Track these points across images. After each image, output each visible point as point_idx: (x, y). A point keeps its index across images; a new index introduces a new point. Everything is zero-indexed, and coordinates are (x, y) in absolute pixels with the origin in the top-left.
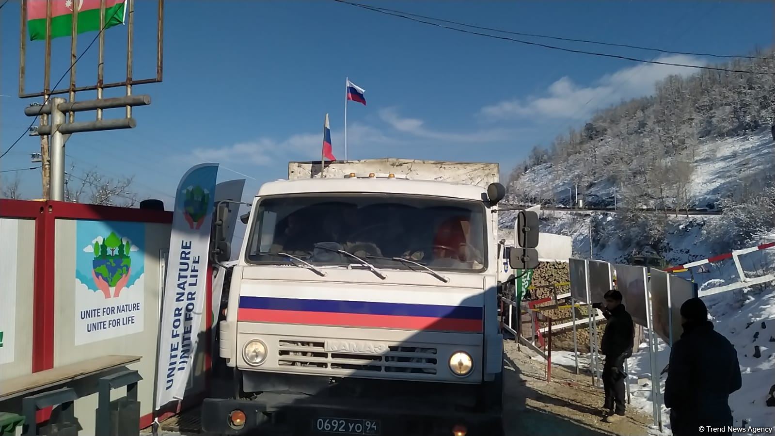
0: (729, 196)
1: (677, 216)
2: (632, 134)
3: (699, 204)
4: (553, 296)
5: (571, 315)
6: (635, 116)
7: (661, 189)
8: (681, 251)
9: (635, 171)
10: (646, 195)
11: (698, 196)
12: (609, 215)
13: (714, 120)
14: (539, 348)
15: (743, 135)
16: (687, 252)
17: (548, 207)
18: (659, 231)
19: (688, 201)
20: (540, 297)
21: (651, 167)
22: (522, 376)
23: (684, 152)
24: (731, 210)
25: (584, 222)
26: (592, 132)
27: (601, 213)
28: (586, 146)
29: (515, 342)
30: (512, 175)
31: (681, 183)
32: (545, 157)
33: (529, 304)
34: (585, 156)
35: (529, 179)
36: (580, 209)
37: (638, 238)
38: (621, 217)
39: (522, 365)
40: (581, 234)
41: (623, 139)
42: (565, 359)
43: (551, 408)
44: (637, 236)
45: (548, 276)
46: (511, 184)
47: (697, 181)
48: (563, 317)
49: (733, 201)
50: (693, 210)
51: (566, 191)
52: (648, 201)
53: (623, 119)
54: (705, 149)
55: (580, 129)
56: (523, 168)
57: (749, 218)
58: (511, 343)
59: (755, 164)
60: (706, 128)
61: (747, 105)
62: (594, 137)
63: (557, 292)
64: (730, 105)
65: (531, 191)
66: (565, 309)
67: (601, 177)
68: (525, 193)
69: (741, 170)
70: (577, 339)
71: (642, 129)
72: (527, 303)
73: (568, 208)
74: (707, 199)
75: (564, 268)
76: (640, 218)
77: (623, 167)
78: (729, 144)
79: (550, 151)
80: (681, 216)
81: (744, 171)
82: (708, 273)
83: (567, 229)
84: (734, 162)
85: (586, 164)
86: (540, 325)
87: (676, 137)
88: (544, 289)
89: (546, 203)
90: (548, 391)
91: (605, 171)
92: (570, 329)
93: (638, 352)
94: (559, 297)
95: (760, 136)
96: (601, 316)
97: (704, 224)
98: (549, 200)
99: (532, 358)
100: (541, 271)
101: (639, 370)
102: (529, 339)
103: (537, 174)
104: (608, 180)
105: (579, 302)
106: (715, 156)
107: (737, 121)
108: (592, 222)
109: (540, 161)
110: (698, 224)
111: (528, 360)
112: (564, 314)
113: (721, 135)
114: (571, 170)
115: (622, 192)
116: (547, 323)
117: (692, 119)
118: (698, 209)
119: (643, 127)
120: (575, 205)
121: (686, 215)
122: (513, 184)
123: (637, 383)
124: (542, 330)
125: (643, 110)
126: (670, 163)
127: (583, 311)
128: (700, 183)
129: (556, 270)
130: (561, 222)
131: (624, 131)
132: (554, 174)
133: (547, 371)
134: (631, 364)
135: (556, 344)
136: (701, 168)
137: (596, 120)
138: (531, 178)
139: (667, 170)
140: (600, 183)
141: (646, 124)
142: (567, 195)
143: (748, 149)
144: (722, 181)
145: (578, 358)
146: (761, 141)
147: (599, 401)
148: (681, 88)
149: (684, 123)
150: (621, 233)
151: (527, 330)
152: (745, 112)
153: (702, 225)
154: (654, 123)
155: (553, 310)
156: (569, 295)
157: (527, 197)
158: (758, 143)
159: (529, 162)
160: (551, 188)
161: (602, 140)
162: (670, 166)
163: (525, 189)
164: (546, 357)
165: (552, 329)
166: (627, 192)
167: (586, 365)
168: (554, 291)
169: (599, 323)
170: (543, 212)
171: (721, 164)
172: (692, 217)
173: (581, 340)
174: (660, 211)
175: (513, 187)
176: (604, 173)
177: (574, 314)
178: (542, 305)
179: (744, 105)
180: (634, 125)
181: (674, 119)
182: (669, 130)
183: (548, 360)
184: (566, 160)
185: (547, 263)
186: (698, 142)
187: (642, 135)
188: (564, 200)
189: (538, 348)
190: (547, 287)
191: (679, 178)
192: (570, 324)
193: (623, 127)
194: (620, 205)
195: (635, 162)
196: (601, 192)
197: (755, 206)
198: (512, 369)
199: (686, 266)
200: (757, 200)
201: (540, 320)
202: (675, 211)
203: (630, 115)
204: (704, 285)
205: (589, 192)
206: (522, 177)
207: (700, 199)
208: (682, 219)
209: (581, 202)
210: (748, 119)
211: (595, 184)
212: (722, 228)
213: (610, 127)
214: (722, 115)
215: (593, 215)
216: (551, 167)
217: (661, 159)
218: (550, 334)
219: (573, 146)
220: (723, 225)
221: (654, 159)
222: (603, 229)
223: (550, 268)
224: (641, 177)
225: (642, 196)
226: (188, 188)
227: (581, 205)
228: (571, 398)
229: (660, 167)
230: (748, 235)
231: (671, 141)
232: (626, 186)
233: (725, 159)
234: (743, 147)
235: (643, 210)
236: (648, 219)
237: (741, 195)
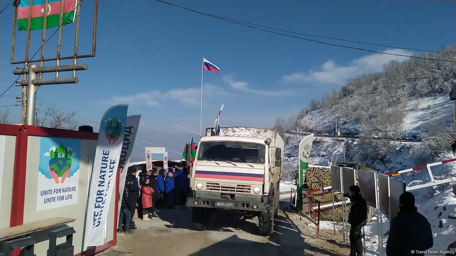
0: (425, 132)
1: (395, 143)
2: (369, 94)
3: (408, 135)
4: (322, 188)
5: (331, 199)
6: (371, 83)
7: (386, 126)
8: (397, 163)
9: (370, 116)
10: (377, 129)
11: (407, 131)
12: (355, 141)
13: (417, 87)
14: (313, 219)
15: (434, 96)
16: (401, 164)
17: (320, 135)
18: (384, 151)
19: (401, 133)
20: (314, 188)
21: (380, 113)
22: (302, 236)
23: (400, 105)
24: (427, 140)
25: (341, 145)
26: (345, 92)
27: (351, 140)
28: (342, 100)
29: (299, 215)
30: (299, 116)
31: (398, 123)
32: (319, 106)
33: (307, 192)
34: (342, 106)
35: (309, 119)
36: (339, 137)
37: (372, 155)
38: (362, 142)
39: (302, 229)
40: (339, 151)
41: (364, 97)
42: (328, 225)
43: (319, 255)
44: (371, 154)
45: (319, 176)
46: (298, 121)
47: (407, 122)
48: (327, 200)
49: (428, 134)
50: (404, 139)
51: (330, 126)
52: (378, 133)
53: (364, 85)
54: (412, 104)
55: (339, 90)
56: (305, 112)
57: (437, 144)
58: (296, 216)
59: (442, 113)
60: (412, 91)
61: (437, 79)
62: (347, 94)
63: (324, 186)
64: (426, 78)
65: (310, 125)
66: (328, 196)
67: (351, 118)
68: (306, 126)
69: (433, 116)
70: (335, 214)
71: (375, 91)
73: (331, 136)
74: (413, 133)
75: (328, 172)
76: (373, 143)
77: (364, 113)
78: (426, 101)
79: (321, 103)
80: (397, 143)
81: (434, 117)
82: (413, 176)
83: (330, 148)
84: (429, 112)
85: (342, 110)
86: (314, 205)
87: (395, 96)
88: (316, 184)
89: (318, 133)
90: (317, 245)
91: (353, 115)
92: (331, 208)
93: (371, 222)
94: (325, 189)
95: (444, 97)
97: (411, 147)
98: (320, 131)
99: (308, 224)
100: (314, 173)
101: (371, 233)
102: (307, 213)
103: (314, 115)
104: (355, 120)
105: (336, 192)
106: (417, 107)
107: (431, 88)
108: (345, 144)
109: (315, 108)
110: (408, 148)
111: (306, 226)
112: (327, 199)
113: (422, 96)
114: (333, 114)
115: (363, 127)
116: (318, 204)
117: (405, 86)
118: (407, 138)
119: (376, 90)
120: (336, 134)
121: (400, 142)
122: (300, 121)
123: (370, 241)
124: (314, 208)
125: (376, 80)
126: (391, 111)
127: (339, 197)
128: (408, 124)
129: (323, 173)
130: (327, 144)
131: (365, 92)
132: (323, 116)
133: (317, 232)
134: (366, 229)
135: (323, 216)
136: (409, 115)
137: (348, 85)
139: (390, 115)
140: (350, 122)
141: (378, 88)
142: (331, 128)
143: (437, 104)
144: (421, 123)
145: (335, 225)
146: (444, 100)
147: (347, 251)
148: (398, 67)
149: (400, 88)
150: (362, 151)
151: (306, 208)
152: (435, 83)
153: (410, 148)
154: (382, 88)
155: (321, 196)
156: (330, 187)
157: (307, 129)
158: (443, 101)
159: (309, 109)
160: (322, 124)
161: (352, 97)
162: (391, 113)
163: (306, 124)
164: (317, 224)
165: (320, 207)
166: (366, 128)
167: (340, 230)
168: (322, 185)
169: (348, 204)
170: (317, 138)
171: (421, 113)
172: (404, 143)
173: (337, 214)
174: (385, 139)
175: (299, 123)
176: (353, 116)
177: (333, 199)
178: (315, 193)
179: (435, 79)
180: (370, 89)
181: (393, 86)
182: (391, 92)
183: (318, 226)
184: (331, 108)
185: (318, 168)
186: (407, 99)
187: (375, 94)
188: (329, 131)
189: (311, 219)
190: (318, 182)
191: (396, 120)
192: (331, 205)
193: (364, 90)
194: (362, 135)
195: (370, 110)
196: (350, 127)
197: (440, 138)
198: (296, 231)
199: (400, 172)
200: (442, 134)
201: (313, 202)
202: (394, 139)
203: (368, 83)
204: (410, 183)
205: (343, 127)
206: (304, 117)
207: (408, 133)
208: (398, 144)
209: (339, 132)
210: (437, 87)
211: (347, 122)
212: (421, 150)
213: (356, 89)
214: (422, 84)
215: (346, 140)
216: (322, 112)
217: (386, 109)
218: (319, 210)
219: (335, 100)
220: (422, 148)
221: (382, 108)
222: (352, 149)
223: (320, 171)
224: (374, 119)
225: (375, 130)
226: (108, 119)
227: (339, 134)
228: (330, 249)
229: (385, 113)
230: (436, 154)
231: (392, 99)
232: (366, 124)
233: (423, 109)
234: (434, 103)
235: (375, 138)
236: (378, 143)
237: (433, 131)
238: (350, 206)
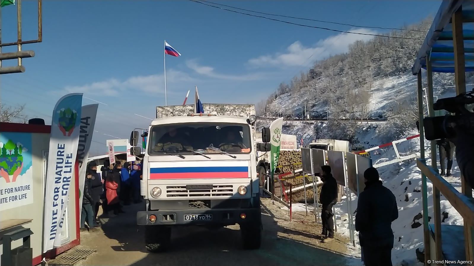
0: (390, 111)
1: (362, 123)
2: (336, 75)
3: (374, 115)
4: (293, 171)
5: (303, 182)
6: (338, 65)
7: (353, 107)
8: (365, 142)
9: (338, 97)
10: (344, 111)
11: (373, 111)
12: (324, 123)
13: (382, 67)
14: (285, 202)
15: (398, 75)
16: (368, 144)
17: (289, 119)
18: (352, 132)
19: (368, 114)
20: (285, 172)
21: (347, 95)
22: (276, 220)
23: (365, 86)
24: (392, 119)
25: (310, 128)
26: (313, 74)
27: (320, 122)
28: (310, 83)
29: (271, 200)
30: (268, 101)
31: (364, 104)
32: (287, 89)
33: (279, 176)
34: (310, 88)
35: (278, 103)
36: (308, 120)
37: (341, 136)
38: (331, 124)
39: (275, 212)
40: (309, 134)
41: (331, 79)
42: (300, 207)
43: (292, 236)
44: (340, 135)
45: (290, 159)
46: (267, 106)
47: (373, 102)
48: (299, 183)
49: (393, 113)
50: (370, 119)
51: (300, 109)
52: (346, 115)
53: (331, 67)
54: (377, 84)
55: (306, 72)
56: (274, 96)
57: (402, 123)
58: (268, 200)
59: (405, 91)
60: (377, 71)
61: (400, 58)
62: (315, 77)
63: (295, 168)
64: (391, 58)
65: (279, 110)
66: (300, 179)
67: (319, 101)
68: (275, 111)
69: (397, 95)
70: (307, 196)
71: (341, 72)
72: (278, 175)
73: (301, 120)
74: (378, 112)
75: (299, 154)
76: (341, 124)
77: (332, 95)
78: (390, 80)
79: (290, 86)
80: (364, 123)
81: (399, 96)
82: (380, 154)
83: (300, 132)
84: (394, 91)
85: (311, 93)
86: (286, 189)
87: (361, 77)
88: (287, 167)
89: (288, 117)
90: (290, 227)
91: (322, 97)
92: (302, 190)
93: (341, 201)
94: (296, 171)
95: (408, 76)
96: (320, 181)
97: (377, 127)
98: (290, 115)
99: (281, 208)
100: (285, 156)
101: (342, 212)
102: (279, 197)
103: (283, 100)
104: (324, 102)
105: (307, 174)
106: (382, 87)
107: (395, 67)
108: (315, 127)
109: (284, 92)
110: (374, 127)
111: (279, 209)
112: (299, 181)
113: (386, 76)
114: (302, 97)
115: (331, 109)
116: (289, 187)
117: (370, 66)
118: (373, 118)
119: (342, 71)
120: (305, 117)
121: (367, 122)
122: (269, 106)
123: (340, 219)
124: (286, 192)
125: (342, 61)
126: (357, 92)
127: (310, 179)
128: (374, 103)
129: (294, 156)
130: (297, 128)
131: (332, 74)
132: (292, 100)
133: (289, 215)
135: (295, 199)
136: (375, 95)
137: (316, 67)
138: (279, 102)
139: (356, 96)
140: (319, 104)
141: (344, 69)
142: (300, 112)
143: (401, 83)
144: (386, 102)
145: (307, 207)
146: (408, 78)
147: (319, 231)
148: (363, 47)
149: (365, 69)
150: (331, 133)
151: (278, 192)
152: (399, 62)
153: (376, 128)
154: (348, 69)
155: (293, 179)
156: (301, 170)
157: (277, 114)
158: (407, 80)
159: (278, 93)
160: (291, 108)
161: (319, 79)
162: (357, 94)
163: (276, 109)
164: (289, 207)
165: (292, 191)
166: (334, 109)
167: (312, 211)
168: (293, 168)
169: (319, 185)
170: (287, 122)
171: (386, 92)
172: (370, 123)
173: (309, 196)
174: (352, 120)
175: (268, 107)
176: (321, 99)
177: (305, 181)
178: (286, 177)
179: (399, 58)
180: (337, 70)
181: (359, 66)
182: (356, 73)
183: (290, 209)
184: (300, 91)
185: (289, 151)
186: (373, 79)
187: (341, 76)
188: (298, 114)
189: (284, 202)
190: (289, 166)
191: (363, 101)
192: (302, 187)
193: (331, 71)
194: (330, 117)
195: (338, 92)
196: (319, 109)
197: (405, 116)
198: (269, 215)
199: (367, 151)
200: (406, 112)
201: (285, 186)
202: (361, 120)
203: (335, 64)
204: (377, 161)
205: (312, 110)
206: (274, 101)
207: (374, 113)
208: (364, 124)
209: (308, 116)
210: (401, 65)
211: (316, 105)
212: (387, 129)
213: (324, 71)
214: (386, 63)
215: (315, 123)
216: (291, 95)
217: (353, 90)
218: (291, 193)
219: (303, 83)
220: (388, 127)
221: (349, 90)
222: (321, 131)
223: (291, 154)
224: (342, 100)
225: (342, 111)
226: (61, 110)
227: (308, 118)
228: (303, 230)
229: (352, 94)
230: (402, 132)
231: (358, 79)
232: (334, 106)
233: (388, 89)
234: (398, 82)
235: (343, 119)
236: (346, 125)
237: (397, 110)
238: (321, 187)
